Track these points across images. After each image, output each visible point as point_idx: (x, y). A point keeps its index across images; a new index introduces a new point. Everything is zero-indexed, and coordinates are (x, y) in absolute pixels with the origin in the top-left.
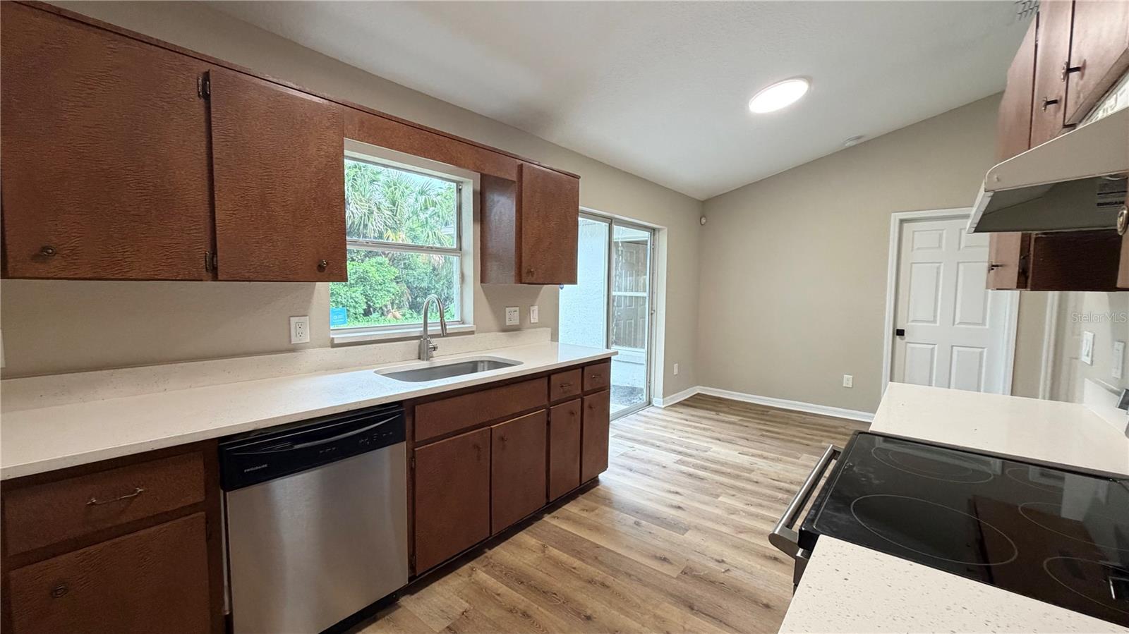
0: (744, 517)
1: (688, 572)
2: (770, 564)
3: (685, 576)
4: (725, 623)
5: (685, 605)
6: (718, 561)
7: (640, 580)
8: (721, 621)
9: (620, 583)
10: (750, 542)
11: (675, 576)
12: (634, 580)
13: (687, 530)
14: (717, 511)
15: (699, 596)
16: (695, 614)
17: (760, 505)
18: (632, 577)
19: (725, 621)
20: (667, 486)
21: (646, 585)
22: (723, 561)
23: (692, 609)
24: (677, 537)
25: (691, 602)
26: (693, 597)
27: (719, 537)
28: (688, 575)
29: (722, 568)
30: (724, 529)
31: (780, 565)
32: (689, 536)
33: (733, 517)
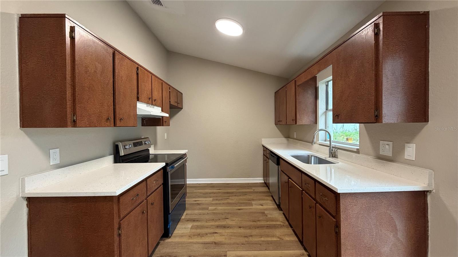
3: (224, 254)
4: (203, 243)
5: (217, 243)
7: (238, 244)
8: (204, 243)
9: (243, 240)
11: (228, 252)
12: (239, 243)
15: (215, 249)
16: (213, 241)
18: (241, 244)
19: (203, 244)
21: (234, 244)
23: (215, 243)
25: (216, 245)
26: (217, 247)
28: (223, 255)
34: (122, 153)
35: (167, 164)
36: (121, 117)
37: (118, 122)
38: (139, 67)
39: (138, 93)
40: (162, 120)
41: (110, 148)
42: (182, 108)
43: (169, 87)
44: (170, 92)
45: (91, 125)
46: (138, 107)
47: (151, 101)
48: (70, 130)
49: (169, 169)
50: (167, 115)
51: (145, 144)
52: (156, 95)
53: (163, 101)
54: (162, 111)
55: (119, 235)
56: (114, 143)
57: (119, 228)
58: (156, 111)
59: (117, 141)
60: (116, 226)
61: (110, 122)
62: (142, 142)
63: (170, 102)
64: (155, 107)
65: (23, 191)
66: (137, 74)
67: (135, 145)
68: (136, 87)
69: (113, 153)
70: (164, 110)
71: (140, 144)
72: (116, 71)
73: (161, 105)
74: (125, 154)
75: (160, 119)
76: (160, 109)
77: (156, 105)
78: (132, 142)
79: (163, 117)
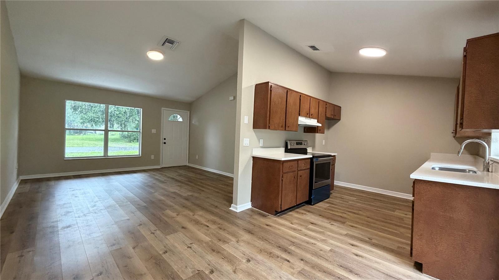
0: (319, 238)
1: (343, 223)
2: (314, 223)
5: (343, 217)
6: (333, 224)
7: (358, 222)
10: (320, 228)
13: (346, 234)
14: (332, 241)
17: (308, 243)
20: (364, 261)
21: (356, 221)
22: (331, 224)
23: (341, 216)
24: (350, 233)
27: (332, 231)
29: (332, 223)
30: (329, 233)
31: (310, 222)
32: (345, 232)
33: (324, 238)
34: (289, 147)
35: (313, 157)
36: (289, 125)
37: (287, 128)
38: (302, 95)
39: (300, 111)
40: (317, 128)
41: (283, 144)
42: (340, 120)
43: (325, 103)
44: (326, 107)
45: (275, 129)
46: (299, 119)
47: (309, 115)
48: (267, 130)
49: (314, 160)
50: (320, 125)
51: (304, 144)
52: (313, 111)
53: (319, 115)
54: (318, 122)
55: (282, 180)
56: (285, 141)
57: (282, 177)
58: (313, 122)
59: (287, 140)
60: (281, 176)
61: (283, 128)
62: (302, 143)
63: (326, 115)
64: (312, 119)
65: (252, 154)
66: (300, 99)
67: (297, 144)
68: (299, 108)
69: (284, 147)
70: (319, 121)
71: (301, 144)
72: (288, 101)
73: (317, 118)
74: (291, 148)
75: (315, 128)
76: (316, 120)
77: (312, 118)
78: (295, 142)
79: (318, 126)
